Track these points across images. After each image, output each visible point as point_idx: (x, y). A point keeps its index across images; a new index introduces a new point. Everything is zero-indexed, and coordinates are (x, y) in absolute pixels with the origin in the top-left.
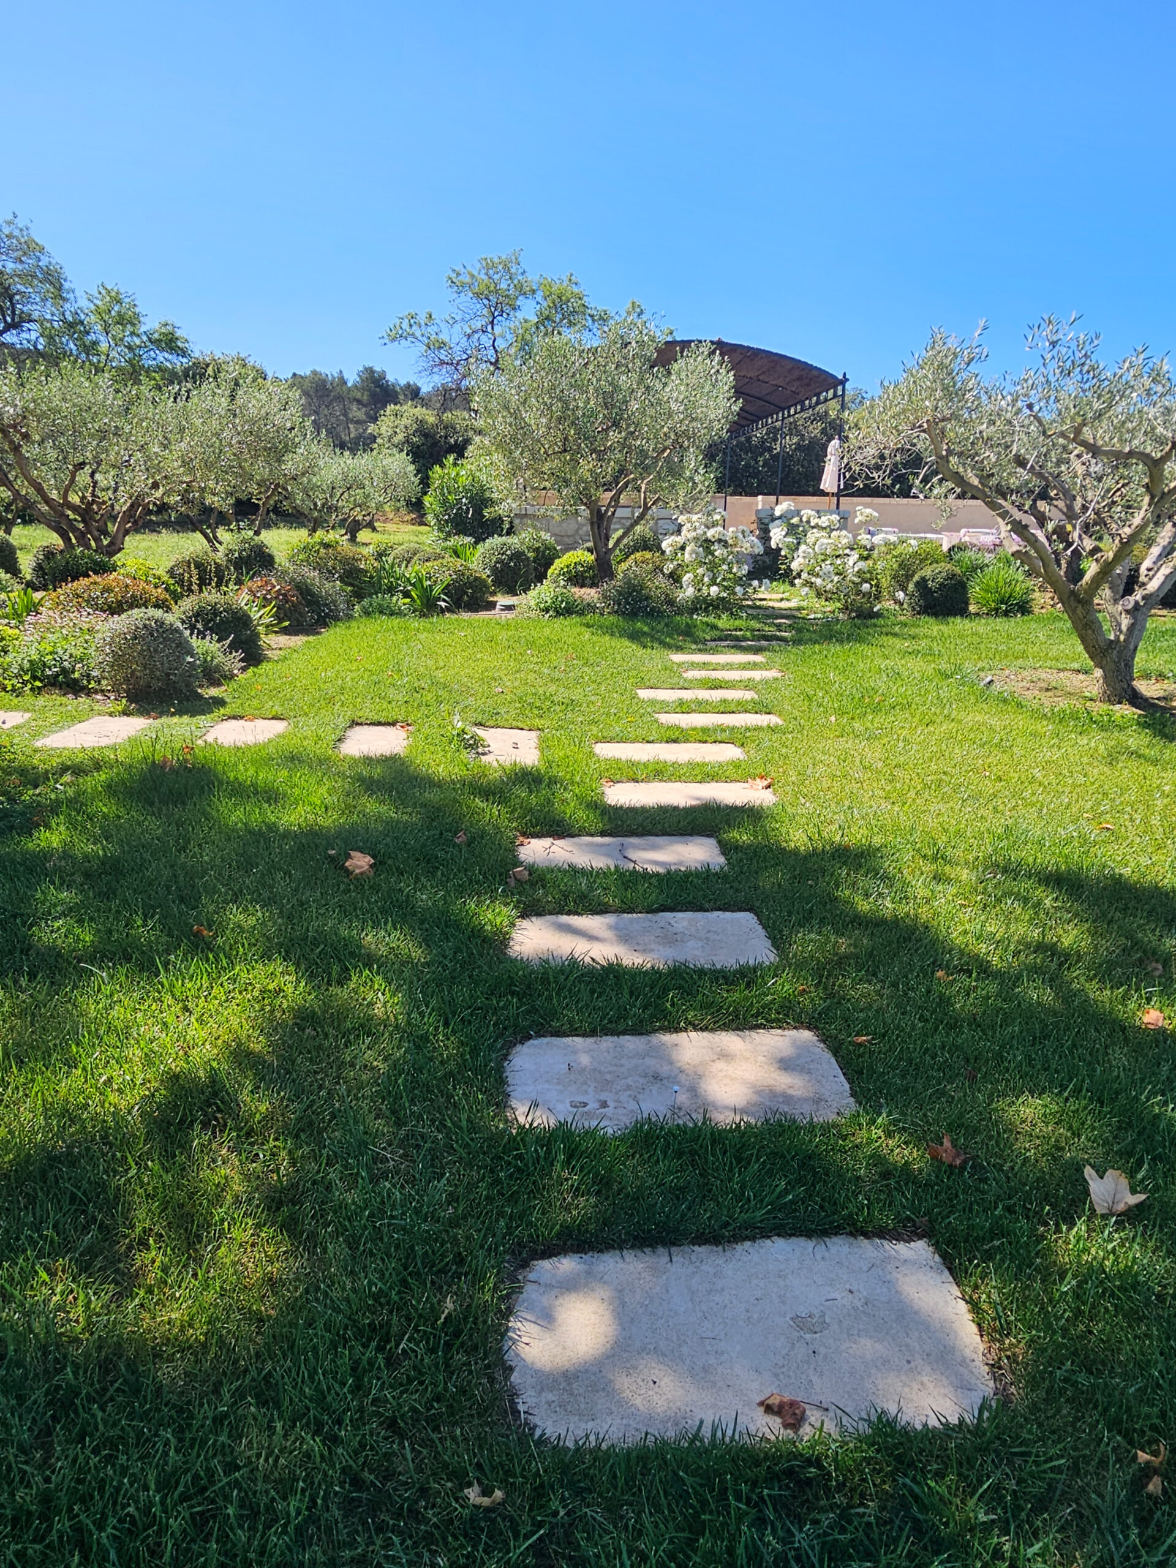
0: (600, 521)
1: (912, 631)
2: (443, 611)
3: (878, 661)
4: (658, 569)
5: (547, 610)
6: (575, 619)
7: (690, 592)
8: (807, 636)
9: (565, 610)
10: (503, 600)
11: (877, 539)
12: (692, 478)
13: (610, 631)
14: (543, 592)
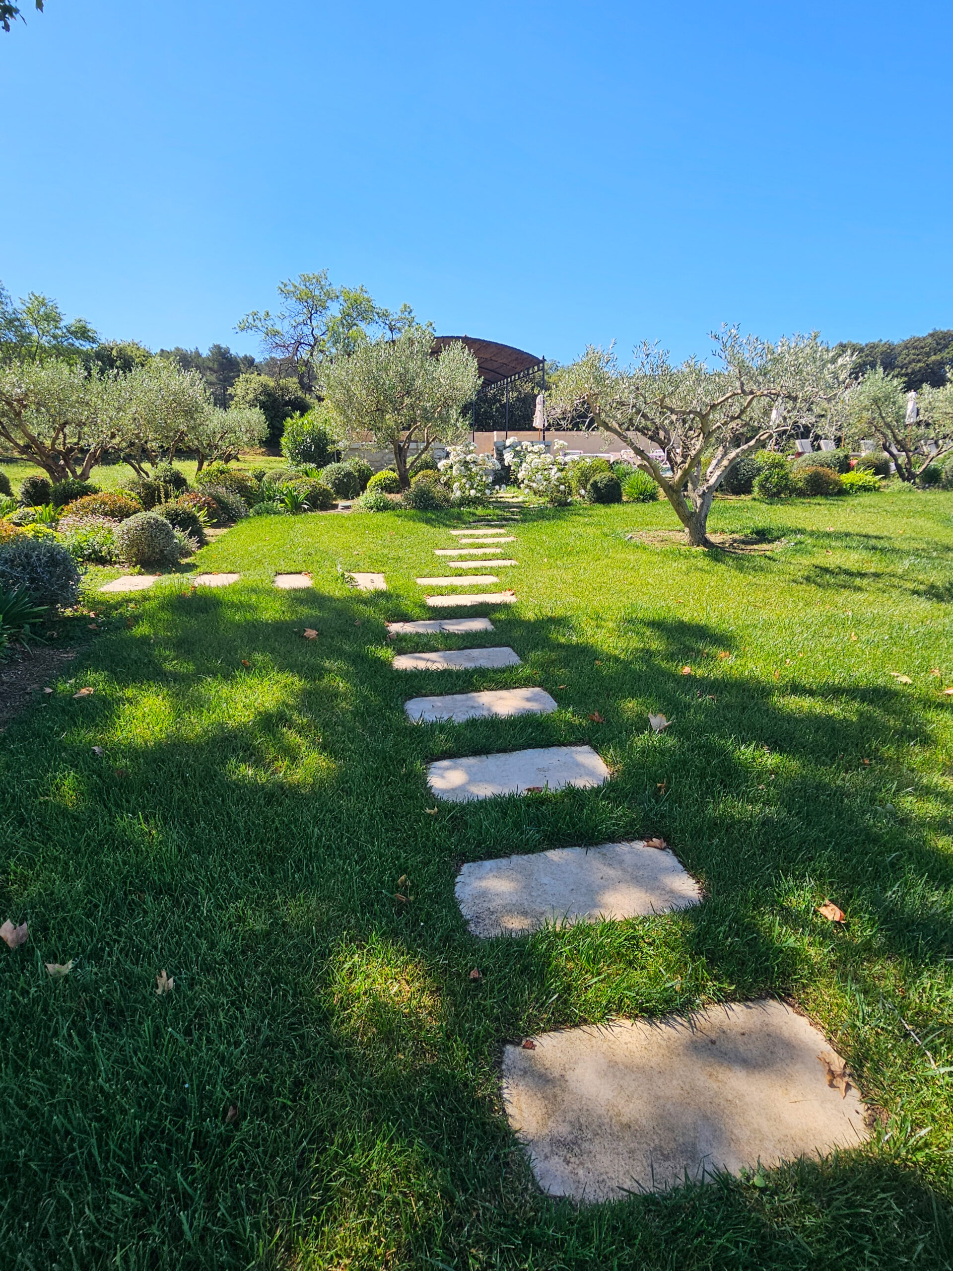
0: (400, 453)
1: (590, 512)
2: (305, 511)
3: (570, 529)
4: (437, 481)
5: (371, 508)
6: (390, 513)
7: (458, 494)
8: (529, 517)
9: (383, 507)
10: (342, 503)
11: (567, 459)
12: (455, 425)
13: (412, 518)
14: (368, 496)
